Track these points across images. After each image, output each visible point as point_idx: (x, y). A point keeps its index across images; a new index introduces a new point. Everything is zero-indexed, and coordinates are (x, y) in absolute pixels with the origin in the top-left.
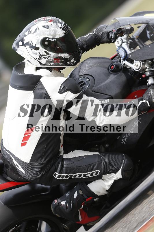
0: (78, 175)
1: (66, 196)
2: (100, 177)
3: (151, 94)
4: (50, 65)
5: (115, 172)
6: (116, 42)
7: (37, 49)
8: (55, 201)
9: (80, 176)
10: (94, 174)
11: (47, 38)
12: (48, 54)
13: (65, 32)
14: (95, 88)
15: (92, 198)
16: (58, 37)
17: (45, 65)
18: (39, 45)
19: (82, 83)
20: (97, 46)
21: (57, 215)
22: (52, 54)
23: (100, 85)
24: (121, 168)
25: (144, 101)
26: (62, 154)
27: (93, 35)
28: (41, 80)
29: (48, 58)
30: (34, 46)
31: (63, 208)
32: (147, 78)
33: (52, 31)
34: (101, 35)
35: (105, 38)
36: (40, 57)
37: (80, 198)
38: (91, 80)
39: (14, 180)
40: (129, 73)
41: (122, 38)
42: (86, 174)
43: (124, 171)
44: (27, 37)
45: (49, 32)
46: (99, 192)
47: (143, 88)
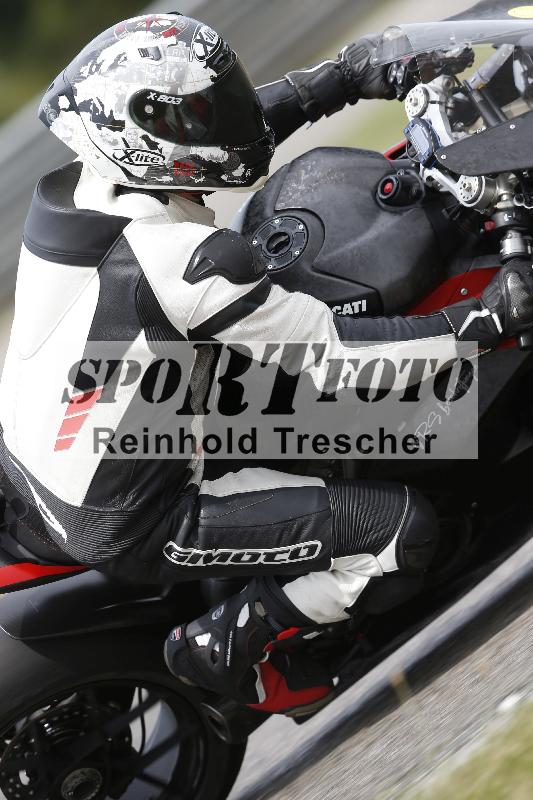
0: (249, 554)
1: (214, 618)
2: (322, 564)
3: (507, 289)
4: (161, 183)
5: (375, 549)
6: (408, 98)
7: (118, 126)
8: (176, 633)
9: (255, 557)
10: (303, 552)
11: (153, 92)
12: (153, 145)
13: (215, 75)
14: (322, 258)
15: (297, 629)
16: (189, 88)
17: (146, 181)
18: (122, 115)
19: (283, 239)
20: (347, 104)
21: (184, 679)
22: (167, 147)
23: (341, 250)
24: (396, 537)
25: (485, 313)
26: (196, 480)
27: (337, 67)
28: (127, 231)
29: (153, 159)
30: (107, 114)
31: (203, 656)
32: (502, 233)
33: (171, 71)
34: (361, 68)
35: (376, 83)
36: (127, 155)
37: (257, 628)
38: (313, 228)
39: (36, 555)
40: (444, 211)
41: (428, 86)
42: (275, 554)
43: (405, 548)
44: (84, 82)
45: (159, 73)
46: (319, 614)
47: (489, 263)
